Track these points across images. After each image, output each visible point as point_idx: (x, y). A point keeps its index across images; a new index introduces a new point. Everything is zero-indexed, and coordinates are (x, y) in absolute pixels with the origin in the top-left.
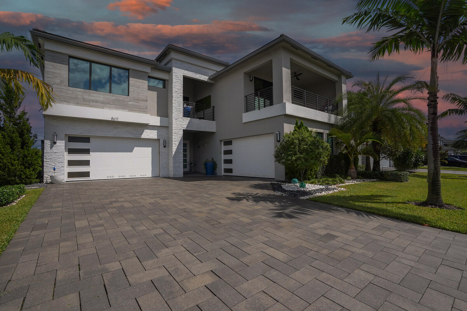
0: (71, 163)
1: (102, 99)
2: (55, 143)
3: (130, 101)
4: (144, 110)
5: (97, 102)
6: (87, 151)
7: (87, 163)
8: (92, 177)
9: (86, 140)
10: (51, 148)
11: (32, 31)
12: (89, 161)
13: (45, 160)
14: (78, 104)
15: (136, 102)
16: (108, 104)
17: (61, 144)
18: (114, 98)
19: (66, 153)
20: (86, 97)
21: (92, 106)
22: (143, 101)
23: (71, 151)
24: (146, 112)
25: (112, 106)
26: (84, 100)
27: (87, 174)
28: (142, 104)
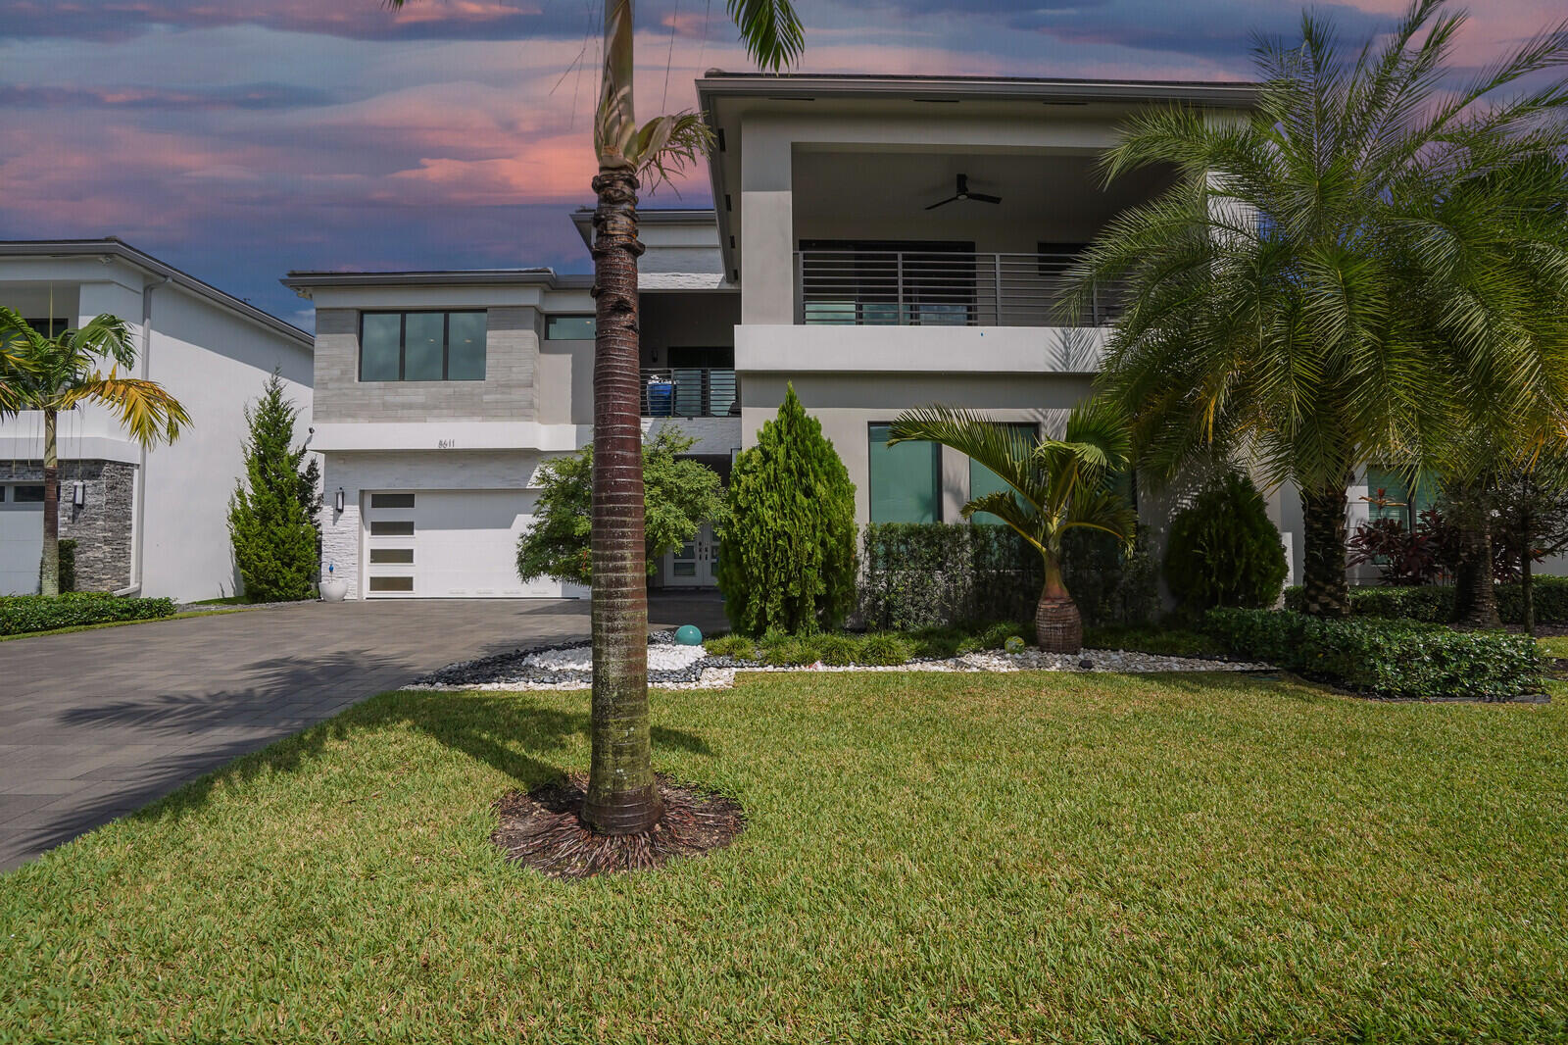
0: (378, 556)
1: (421, 399)
2: (341, 511)
3: (486, 393)
4: (526, 411)
5: (410, 406)
6: (407, 528)
7: (406, 556)
8: (417, 592)
9: (406, 500)
10: (335, 520)
11: (287, 277)
12: (411, 551)
13: (323, 548)
14: (374, 418)
15: (503, 393)
16: (436, 407)
17: (352, 511)
18: (450, 391)
19: (367, 534)
20: (390, 398)
21: (399, 420)
22: (520, 386)
23: (379, 528)
24: (528, 417)
25: (445, 412)
26: (386, 406)
27: (406, 583)
28: (517, 395)
